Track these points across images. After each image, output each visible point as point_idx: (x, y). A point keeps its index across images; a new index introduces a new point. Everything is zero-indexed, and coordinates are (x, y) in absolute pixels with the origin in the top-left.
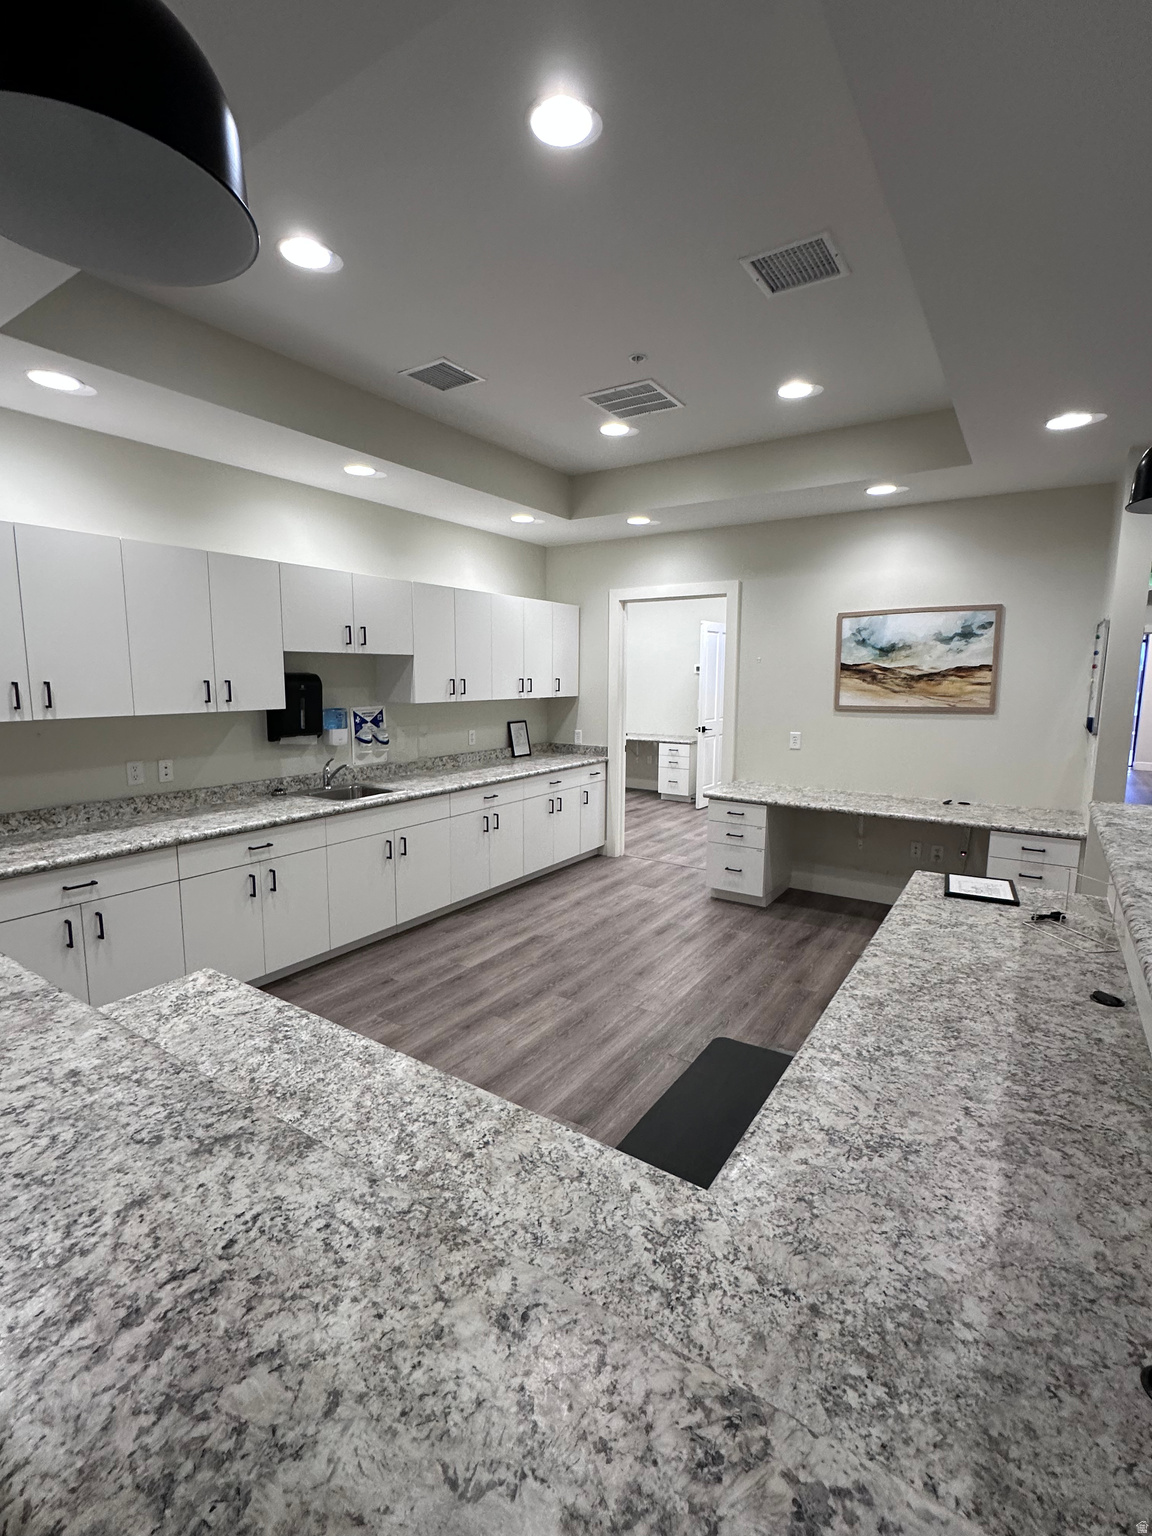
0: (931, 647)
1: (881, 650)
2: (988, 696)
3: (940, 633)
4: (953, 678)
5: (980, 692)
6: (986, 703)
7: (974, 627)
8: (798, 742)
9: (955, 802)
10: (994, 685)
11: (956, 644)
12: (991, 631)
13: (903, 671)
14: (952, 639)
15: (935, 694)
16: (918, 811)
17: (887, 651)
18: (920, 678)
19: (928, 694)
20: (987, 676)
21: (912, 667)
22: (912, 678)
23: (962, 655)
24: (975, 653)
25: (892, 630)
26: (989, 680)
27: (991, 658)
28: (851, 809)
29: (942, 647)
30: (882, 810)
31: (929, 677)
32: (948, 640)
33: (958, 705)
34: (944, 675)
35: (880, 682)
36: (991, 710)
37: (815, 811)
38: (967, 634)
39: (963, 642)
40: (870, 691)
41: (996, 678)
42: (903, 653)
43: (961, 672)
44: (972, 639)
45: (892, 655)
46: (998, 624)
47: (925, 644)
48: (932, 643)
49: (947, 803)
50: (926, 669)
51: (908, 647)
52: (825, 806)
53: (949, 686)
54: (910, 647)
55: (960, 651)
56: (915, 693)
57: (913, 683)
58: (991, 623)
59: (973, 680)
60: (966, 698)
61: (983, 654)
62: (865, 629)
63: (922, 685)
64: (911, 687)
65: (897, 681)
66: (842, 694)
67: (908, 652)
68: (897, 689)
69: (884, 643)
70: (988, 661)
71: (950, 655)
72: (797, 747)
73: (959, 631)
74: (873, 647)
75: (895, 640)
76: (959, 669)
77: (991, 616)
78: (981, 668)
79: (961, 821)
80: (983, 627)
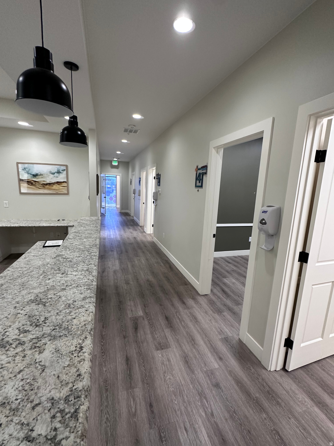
0: (49, 175)
1: (33, 175)
2: (67, 190)
3: (51, 171)
4: (56, 185)
5: (64, 189)
6: (66, 192)
7: (60, 170)
8: (7, 204)
9: (61, 220)
10: (68, 187)
11: (56, 175)
12: (65, 172)
13: (41, 182)
14: (54, 173)
15: (52, 189)
16: (49, 224)
17: (35, 176)
18: (47, 184)
19: (50, 189)
20: (65, 184)
21: (44, 181)
22: (44, 184)
23: (58, 178)
24: (61, 178)
25: (36, 169)
26: (66, 185)
27: (66, 179)
28: (26, 225)
29: (52, 176)
30: (37, 224)
31: (50, 184)
32: (53, 174)
33: (59, 193)
34: (54, 184)
35: (34, 185)
36: (68, 194)
37: (13, 227)
38: (59, 172)
39: (58, 174)
40: (32, 188)
41: (68, 185)
42: (40, 176)
43: (58, 183)
44: (60, 174)
45: (37, 177)
46: (67, 170)
47: (47, 174)
48: (49, 174)
49: (59, 220)
50: (48, 182)
51: (41, 175)
52: (17, 225)
53: (55, 187)
54: (42, 175)
55: (57, 177)
56: (46, 189)
57: (45, 186)
58: (65, 170)
59: (62, 186)
60: (61, 190)
61: (64, 178)
62: (27, 168)
63: (47, 186)
64: (44, 187)
65: (40, 185)
66: (22, 189)
67: (42, 176)
68: (40, 187)
69: (34, 173)
70: (65, 180)
71: (55, 178)
72: (7, 206)
73: (57, 171)
74: (31, 174)
75: (37, 173)
76: (58, 182)
77: (64, 168)
78: (64, 182)
79: (60, 225)
80: (63, 171)
